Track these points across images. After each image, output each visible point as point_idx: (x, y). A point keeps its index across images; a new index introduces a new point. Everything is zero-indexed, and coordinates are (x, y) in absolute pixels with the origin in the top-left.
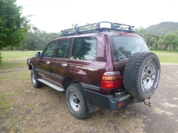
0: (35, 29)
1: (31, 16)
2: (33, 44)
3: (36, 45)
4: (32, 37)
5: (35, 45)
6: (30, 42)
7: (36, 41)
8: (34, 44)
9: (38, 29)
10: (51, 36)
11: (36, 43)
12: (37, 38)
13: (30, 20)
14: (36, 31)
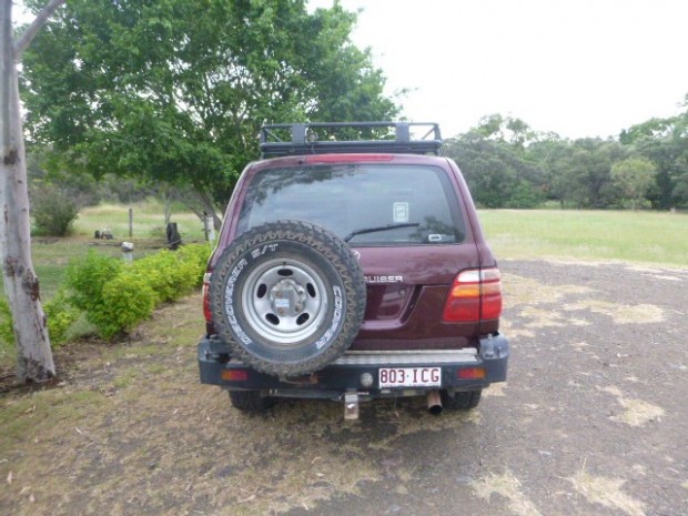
0: (517, 126)
1: (404, 91)
2: (498, 182)
3: (507, 190)
4: (495, 159)
5: (504, 187)
6: (487, 179)
7: (510, 172)
8: (500, 185)
9: (526, 127)
10: (570, 152)
11: (509, 180)
12: (514, 164)
13: (401, 107)
14: (520, 134)
